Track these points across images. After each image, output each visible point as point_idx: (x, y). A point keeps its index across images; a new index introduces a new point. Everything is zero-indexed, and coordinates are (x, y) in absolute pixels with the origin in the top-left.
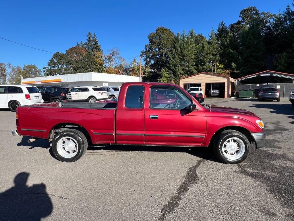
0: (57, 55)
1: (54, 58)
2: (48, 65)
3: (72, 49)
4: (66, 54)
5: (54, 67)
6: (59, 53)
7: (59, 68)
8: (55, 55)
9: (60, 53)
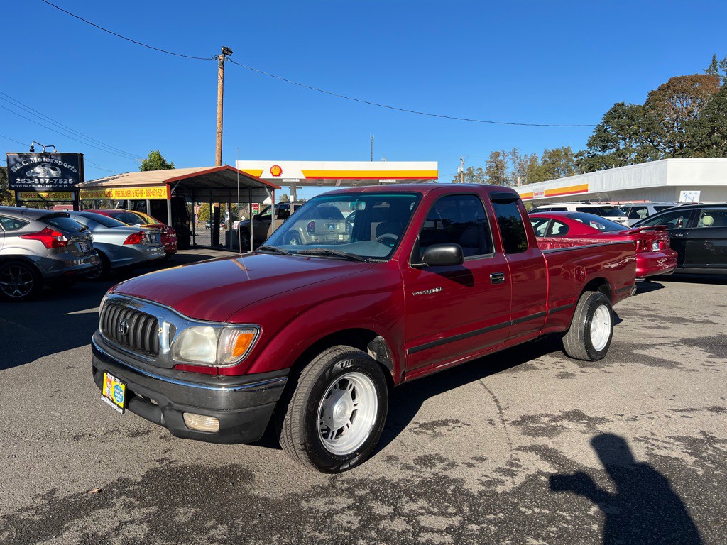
0: (617, 113)
1: (607, 122)
2: (589, 145)
3: (669, 86)
4: (647, 104)
5: (604, 148)
6: (623, 104)
7: (618, 149)
8: (610, 113)
9: (626, 104)
